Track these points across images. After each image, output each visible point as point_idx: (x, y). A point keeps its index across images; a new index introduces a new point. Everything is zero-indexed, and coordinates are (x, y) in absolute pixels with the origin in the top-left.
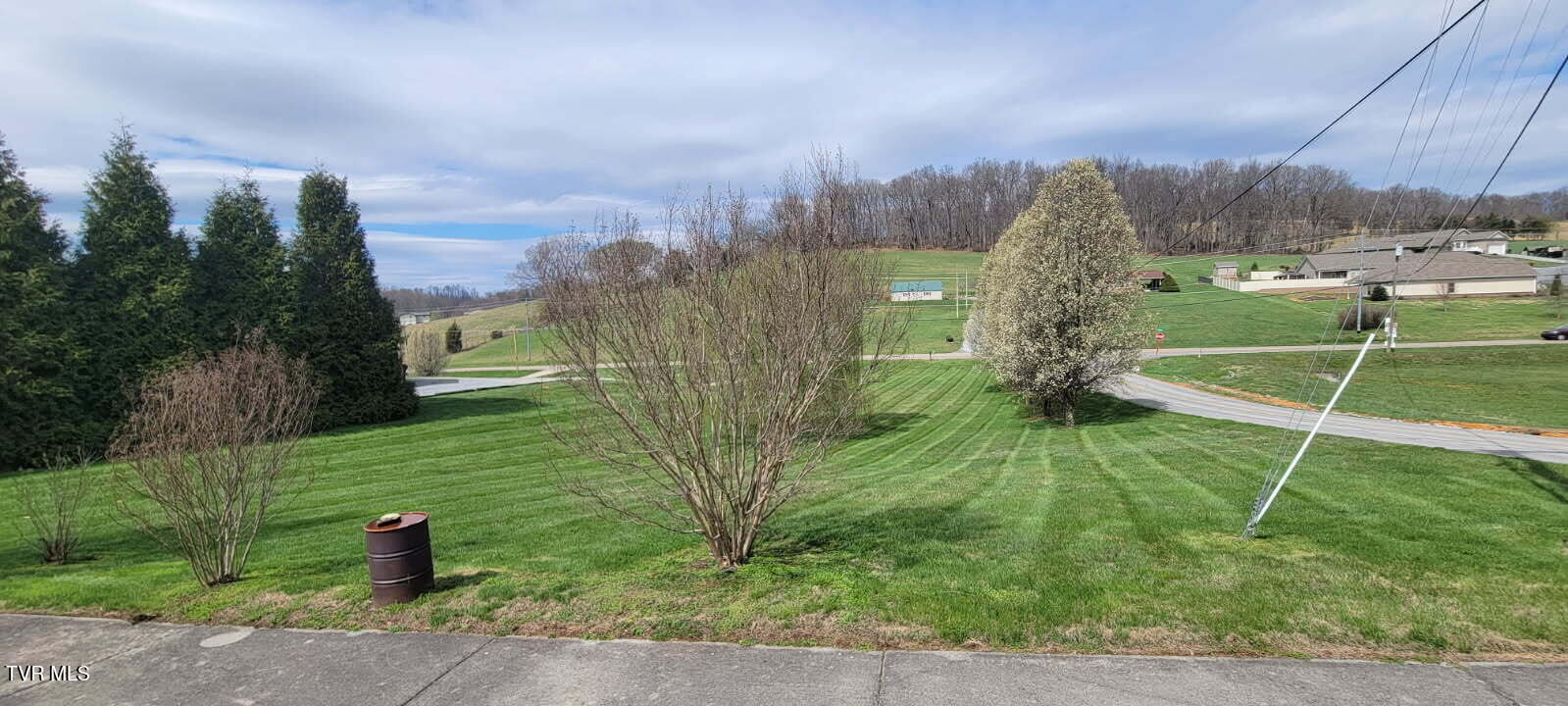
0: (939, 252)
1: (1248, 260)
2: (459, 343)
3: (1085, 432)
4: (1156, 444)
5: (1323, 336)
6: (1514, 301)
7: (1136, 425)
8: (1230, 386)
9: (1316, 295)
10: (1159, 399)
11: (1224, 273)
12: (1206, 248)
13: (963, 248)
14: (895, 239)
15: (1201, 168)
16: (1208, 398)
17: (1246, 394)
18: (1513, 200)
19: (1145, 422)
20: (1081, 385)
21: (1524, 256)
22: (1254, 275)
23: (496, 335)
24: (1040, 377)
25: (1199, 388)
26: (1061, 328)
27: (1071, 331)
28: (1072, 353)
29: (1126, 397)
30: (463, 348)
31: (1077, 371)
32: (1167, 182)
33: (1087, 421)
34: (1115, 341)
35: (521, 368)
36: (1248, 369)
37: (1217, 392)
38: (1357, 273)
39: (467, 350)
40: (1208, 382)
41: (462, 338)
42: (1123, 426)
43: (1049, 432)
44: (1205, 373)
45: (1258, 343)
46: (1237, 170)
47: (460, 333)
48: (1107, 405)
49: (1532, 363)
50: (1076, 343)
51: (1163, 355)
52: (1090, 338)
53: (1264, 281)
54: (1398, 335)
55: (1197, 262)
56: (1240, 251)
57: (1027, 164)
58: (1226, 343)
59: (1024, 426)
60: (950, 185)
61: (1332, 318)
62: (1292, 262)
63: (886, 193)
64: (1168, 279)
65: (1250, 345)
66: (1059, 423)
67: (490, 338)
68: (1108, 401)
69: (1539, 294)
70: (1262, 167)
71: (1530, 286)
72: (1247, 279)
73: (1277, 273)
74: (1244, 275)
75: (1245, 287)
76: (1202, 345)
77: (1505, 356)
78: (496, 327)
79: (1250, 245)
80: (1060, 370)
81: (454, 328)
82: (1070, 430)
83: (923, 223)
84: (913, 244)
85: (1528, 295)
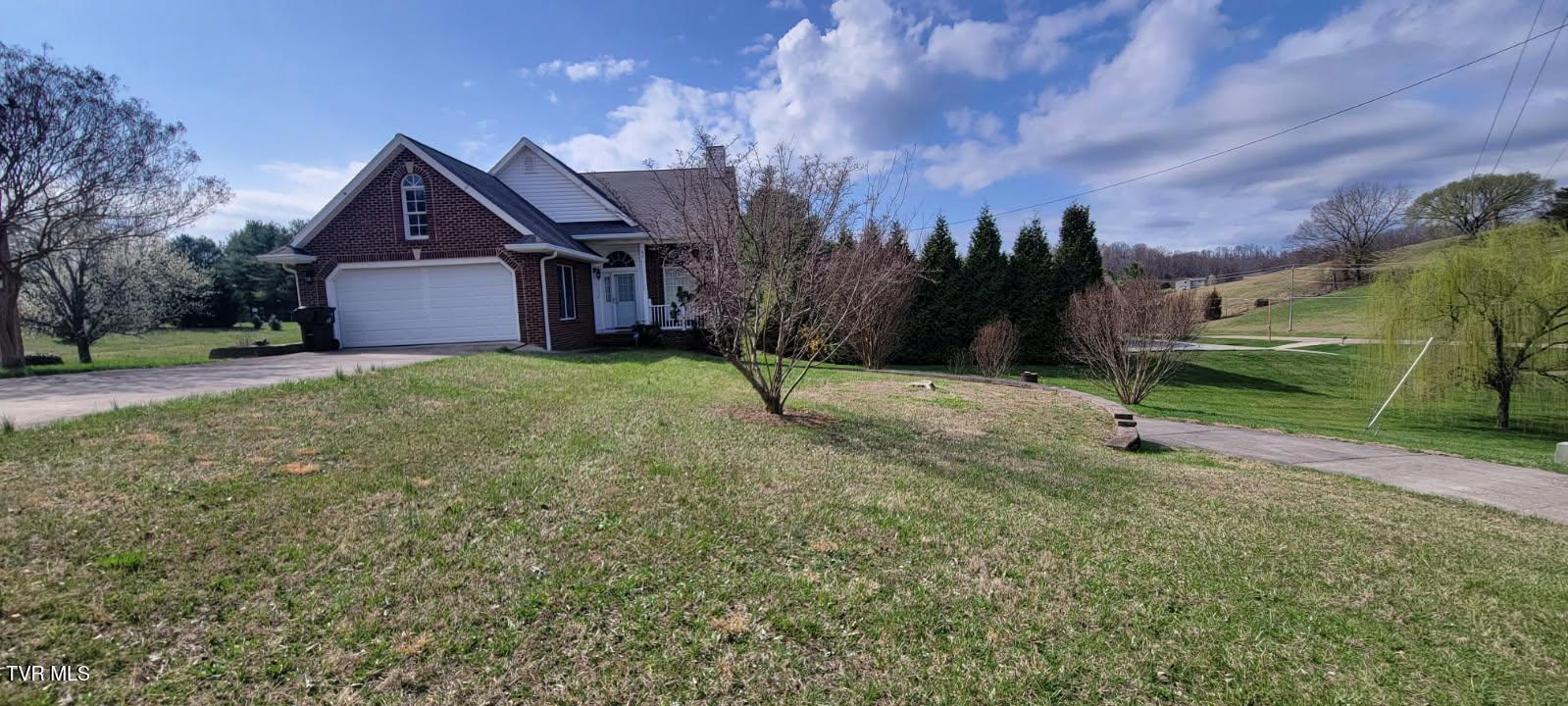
2: (1219, 311)
23: (1261, 303)
30: (1222, 315)
35: (1273, 338)
39: (1224, 317)
41: (1223, 306)
47: (1220, 301)
67: (1253, 306)
78: (1262, 294)
81: (1214, 295)
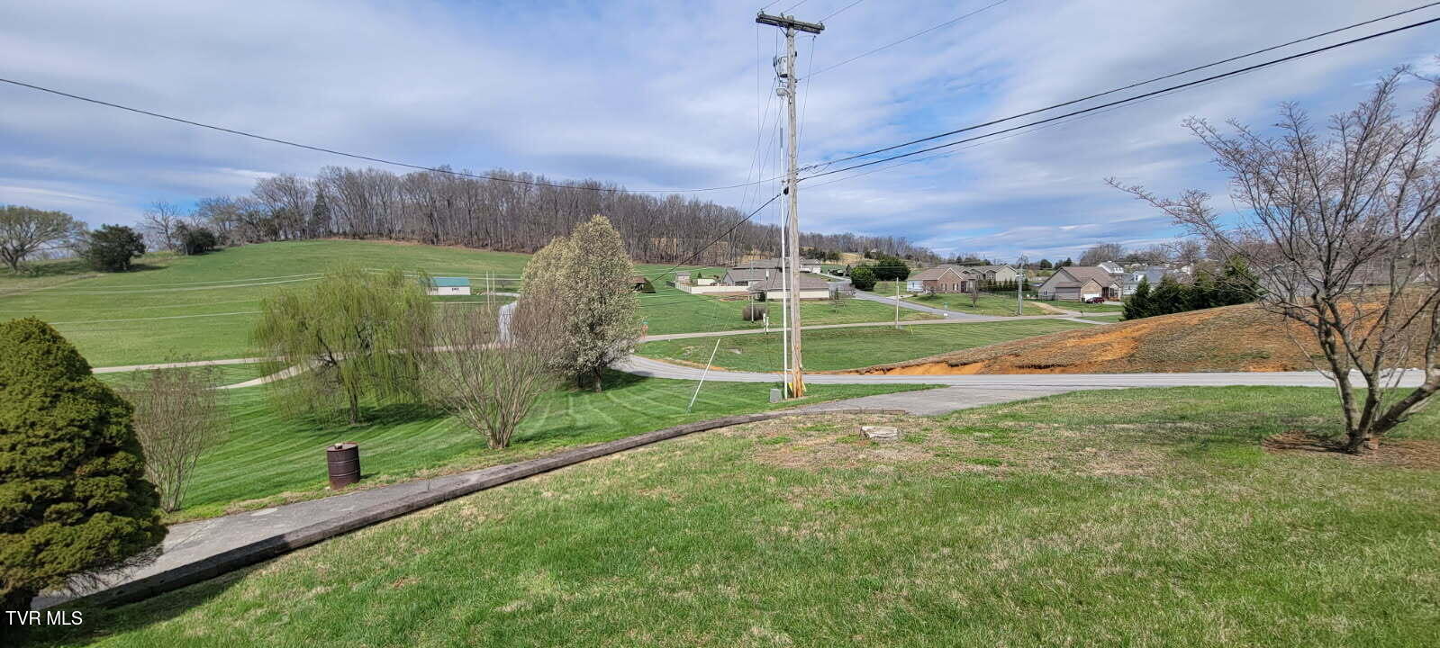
0: (461, 249)
1: (697, 269)
3: (609, 393)
4: (652, 394)
5: (735, 325)
6: (821, 303)
7: (638, 387)
8: (687, 360)
9: (733, 297)
10: (649, 371)
11: (682, 281)
12: (670, 259)
13: (484, 246)
14: (413, 232)
15: (665, 200)
16: (676, 368)
17: (695, 364)
18: (827, 238)
19: (643, 384)
20: (605, 364)
21: (828, 275)
22: (700, 281)
24: (580, 360)
25: (670, 362)
26: (592, 326)
27: (598, 329)
28: (600, 344)
29: (631, 371)
31: (603, 355)
32: (644, 207)
33: (609, 388)
34: (625, 334)
36: (696, 348)
37: (680, 364)
38: (754, 283)
40: (675, 358)
42: (632, 388)
43: (586, 397)
44: (672, 352)
45: (703, 331)
46: (687, 204)
48: (619, 377)
49: (823, 339)
50: (602, 337)
51: (646, 340)
52: (610, 333)
53: (705, 287)
54: (770, 323)
55: (665, 269)
56: (691, 263)
57: (538, 178)
58: (686, 331)
59: (566, 396)
60: (469, 187)
61: (740, 314)
62: (720, 271)
63: (402, 186)
64: (647, 283)
65: (698, 331)
66: (591, 391)
68: (618, 374)
69: (831, 299)
70: (702, 205)
71: (826, 294)
72: (695, 284)
73: (712, 281)
74: (694, 281)
75: (695, 291)
76: (671, 332)
77: (812, 335)
79: (696, 259)
80: (593, 355)
82: (599, 395)
83: (443, 221)
84: (434, 240)
85: (826, 299)
